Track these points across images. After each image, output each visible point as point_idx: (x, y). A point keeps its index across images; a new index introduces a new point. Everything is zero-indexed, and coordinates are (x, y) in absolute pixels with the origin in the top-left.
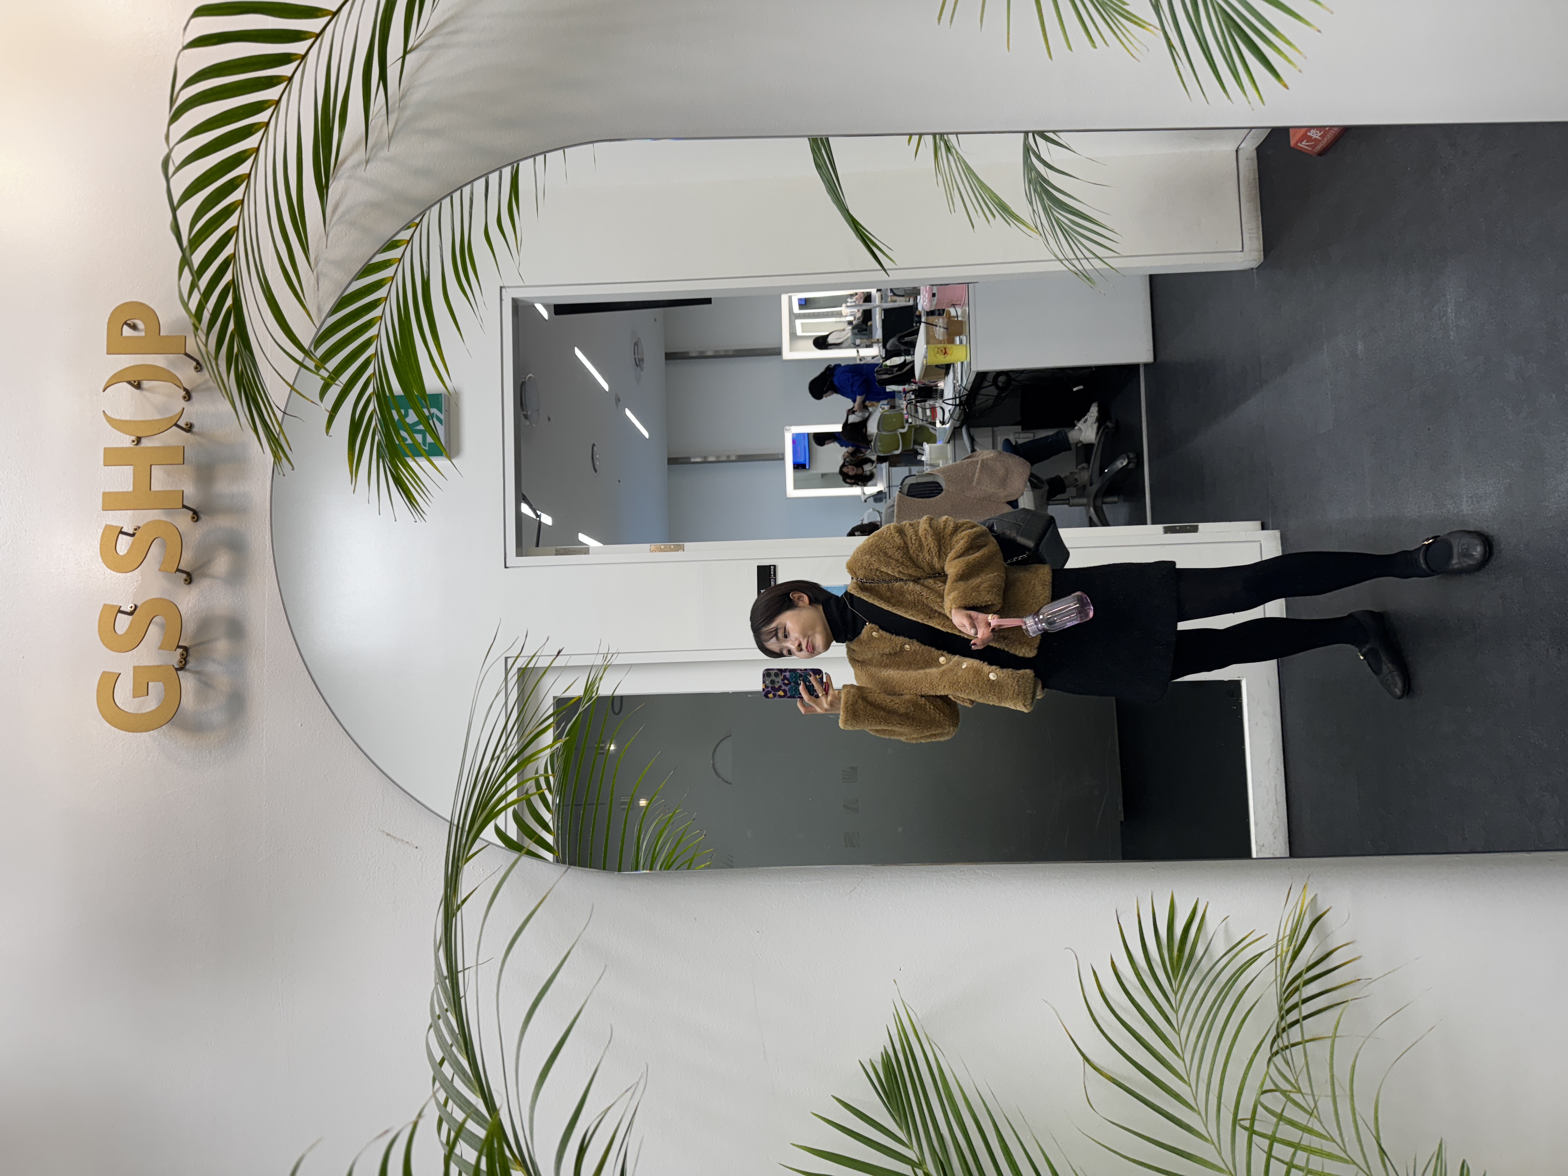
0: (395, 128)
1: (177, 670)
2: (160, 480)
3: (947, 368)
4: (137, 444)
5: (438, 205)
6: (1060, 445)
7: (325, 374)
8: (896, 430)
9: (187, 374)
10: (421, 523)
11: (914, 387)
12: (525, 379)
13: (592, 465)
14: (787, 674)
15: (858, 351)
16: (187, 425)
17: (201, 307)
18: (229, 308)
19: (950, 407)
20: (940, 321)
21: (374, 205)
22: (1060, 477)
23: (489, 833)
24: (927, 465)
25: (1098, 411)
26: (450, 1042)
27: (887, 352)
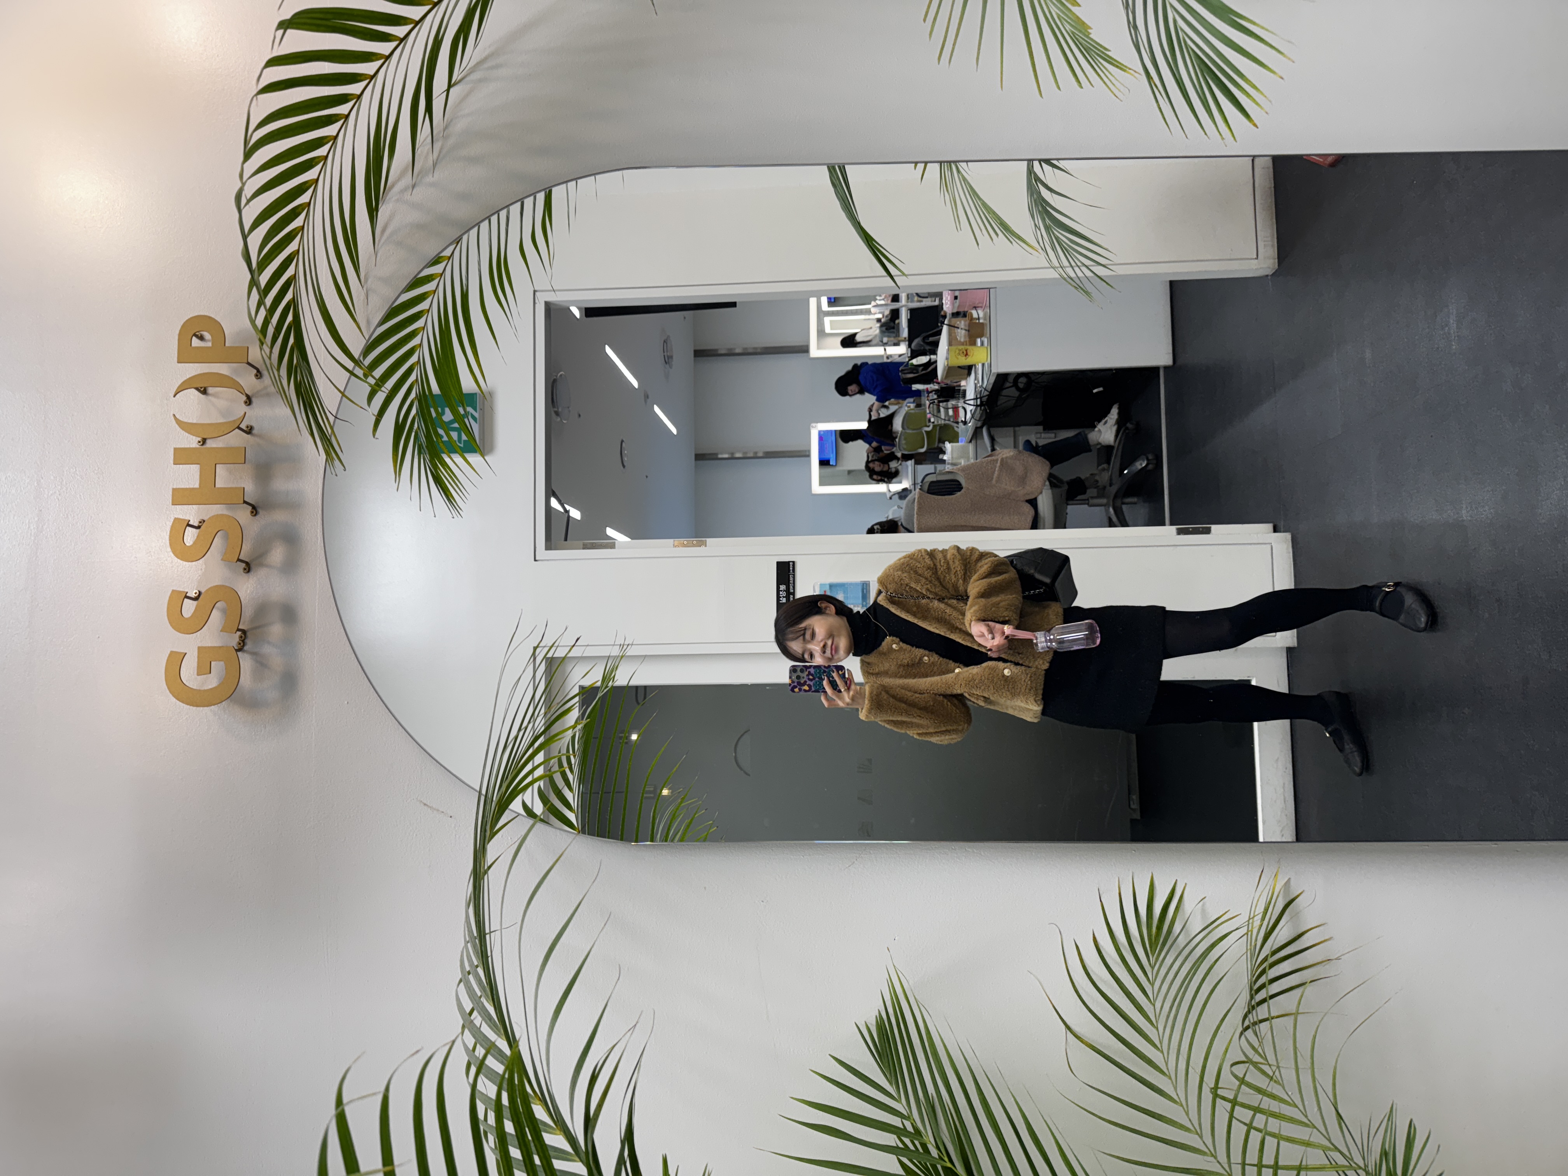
0: (439, 155)
1: (237, 651)
2: (223, 478)
3: (969, 369)
4: (202, 445)
5: (476, 229)
6: (1080, 446)
7: (372, 381)
8: (921, 428)
9: (248, 381)
10: (458, 519)
11: (936, 387)
12: (557, 376)
13: (620, 461)
14: (812, 670)
15: (885, 350)
16: (247, 427)
17: (266, 322)
18: (289, 324)
19: (972, 407)
20: (962, 323)
21: (420, 227)
22: (1080, 478)
23: (516, 805)
24: (949, 464)
25: (1119, 414)
26: (479, 994)
27: (912, 351)
